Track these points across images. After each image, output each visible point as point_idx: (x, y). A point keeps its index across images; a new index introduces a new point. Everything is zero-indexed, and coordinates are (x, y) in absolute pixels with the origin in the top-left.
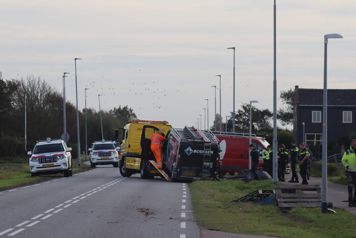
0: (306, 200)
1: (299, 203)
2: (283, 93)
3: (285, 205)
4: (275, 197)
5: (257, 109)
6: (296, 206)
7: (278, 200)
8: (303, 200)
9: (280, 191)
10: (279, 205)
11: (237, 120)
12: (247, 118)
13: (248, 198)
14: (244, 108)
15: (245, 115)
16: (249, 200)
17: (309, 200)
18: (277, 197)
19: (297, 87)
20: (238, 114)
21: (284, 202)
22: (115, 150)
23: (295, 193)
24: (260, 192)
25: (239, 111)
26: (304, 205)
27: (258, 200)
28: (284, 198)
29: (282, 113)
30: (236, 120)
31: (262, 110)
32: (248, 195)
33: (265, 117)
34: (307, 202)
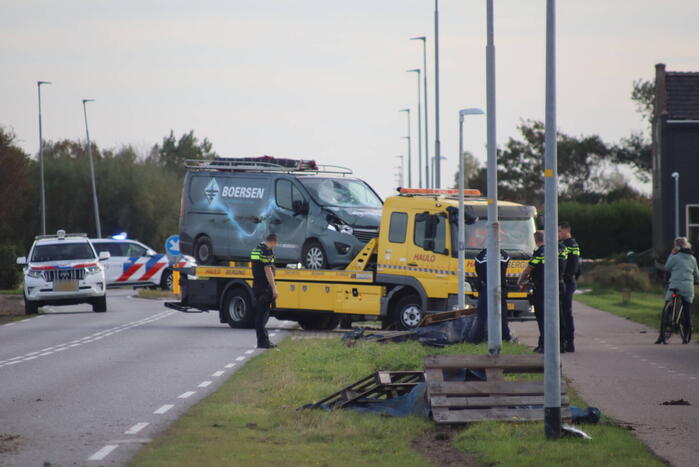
0: (515, 400)
1: (495, 411)
2: (640, 87)
3: (453, 417)
4: (425, 397)
5: (564, 137)
6: (485, 419)
7: (433, 403)
8: (508, 400)
9: (439, 374)
10: (436, 418)
11: (506, 170)
12: (534, 161)
13: (350, 397)
14: (528, 133)
15: (529, 154)
16: (354, 403)
17: (525, 401)
18: (430, 391)
19: (660, 68)
20: (509, 151)
21: (452, 408)
22: (96, 261)
23: (485, 380)
24: (385, 378)
25: (512, 143)
26: (513, 415)
27: (381, 402)
28: (449, 396)
29: (637, 146)
30: (502, 167)
31: (580, 139)
32: (349, 389)
33: (589, 159)
34: (522, 406)
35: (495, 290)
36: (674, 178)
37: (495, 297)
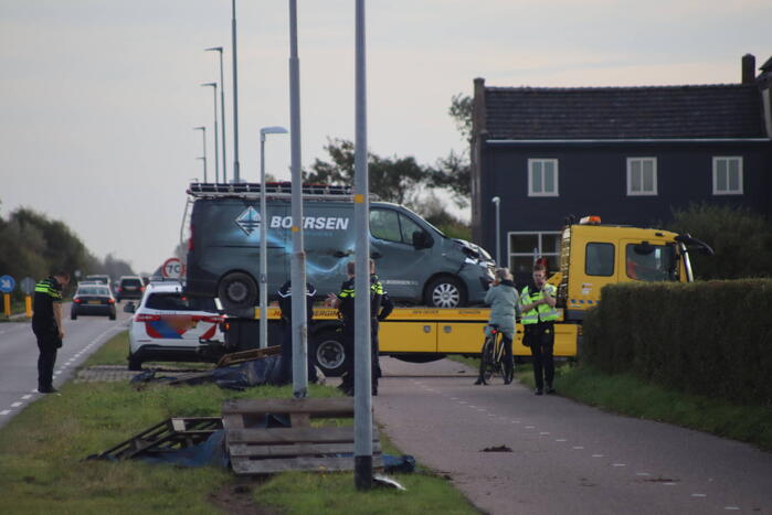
0: (323, 448)
1: (300, 461)
2: (460, 101)
3: (255, 467)
4: (224, 445)
5: (376, 158)
6: (290, 470)
7: (232, 452)
8: (315, 448)
9: (239, 421)
10: (234, 468)
13: (139, 446)
14: (336, 153)
15: (337, 177)
16: (144, 453)
17: (333, 448)
18: (229, 439)
19: (479, 82)
20: (316, 173)
23: (289, 426)
24: (179, 425)
25: (319, 164)
26: (320, 465)
27: (174, 452)
28: (250, 444)
32: (139, 437)
33: (402, 183)
34: (330, 455)
35: (301, 327)
36: (494, 203)
37: (301, 334)
